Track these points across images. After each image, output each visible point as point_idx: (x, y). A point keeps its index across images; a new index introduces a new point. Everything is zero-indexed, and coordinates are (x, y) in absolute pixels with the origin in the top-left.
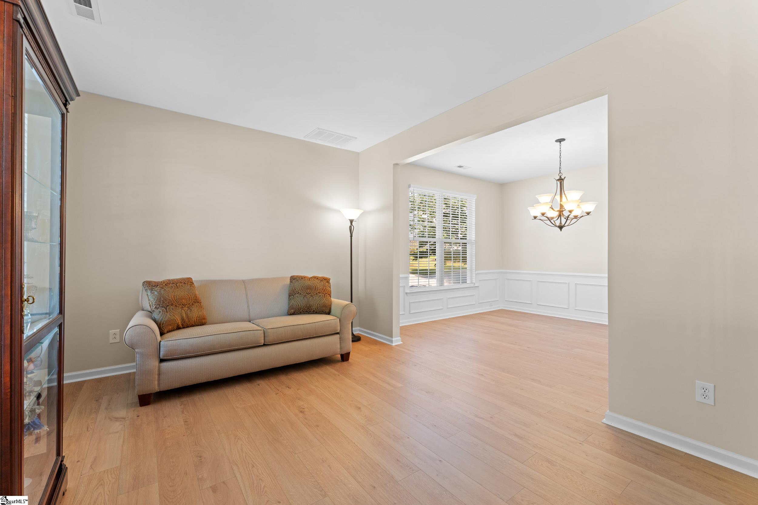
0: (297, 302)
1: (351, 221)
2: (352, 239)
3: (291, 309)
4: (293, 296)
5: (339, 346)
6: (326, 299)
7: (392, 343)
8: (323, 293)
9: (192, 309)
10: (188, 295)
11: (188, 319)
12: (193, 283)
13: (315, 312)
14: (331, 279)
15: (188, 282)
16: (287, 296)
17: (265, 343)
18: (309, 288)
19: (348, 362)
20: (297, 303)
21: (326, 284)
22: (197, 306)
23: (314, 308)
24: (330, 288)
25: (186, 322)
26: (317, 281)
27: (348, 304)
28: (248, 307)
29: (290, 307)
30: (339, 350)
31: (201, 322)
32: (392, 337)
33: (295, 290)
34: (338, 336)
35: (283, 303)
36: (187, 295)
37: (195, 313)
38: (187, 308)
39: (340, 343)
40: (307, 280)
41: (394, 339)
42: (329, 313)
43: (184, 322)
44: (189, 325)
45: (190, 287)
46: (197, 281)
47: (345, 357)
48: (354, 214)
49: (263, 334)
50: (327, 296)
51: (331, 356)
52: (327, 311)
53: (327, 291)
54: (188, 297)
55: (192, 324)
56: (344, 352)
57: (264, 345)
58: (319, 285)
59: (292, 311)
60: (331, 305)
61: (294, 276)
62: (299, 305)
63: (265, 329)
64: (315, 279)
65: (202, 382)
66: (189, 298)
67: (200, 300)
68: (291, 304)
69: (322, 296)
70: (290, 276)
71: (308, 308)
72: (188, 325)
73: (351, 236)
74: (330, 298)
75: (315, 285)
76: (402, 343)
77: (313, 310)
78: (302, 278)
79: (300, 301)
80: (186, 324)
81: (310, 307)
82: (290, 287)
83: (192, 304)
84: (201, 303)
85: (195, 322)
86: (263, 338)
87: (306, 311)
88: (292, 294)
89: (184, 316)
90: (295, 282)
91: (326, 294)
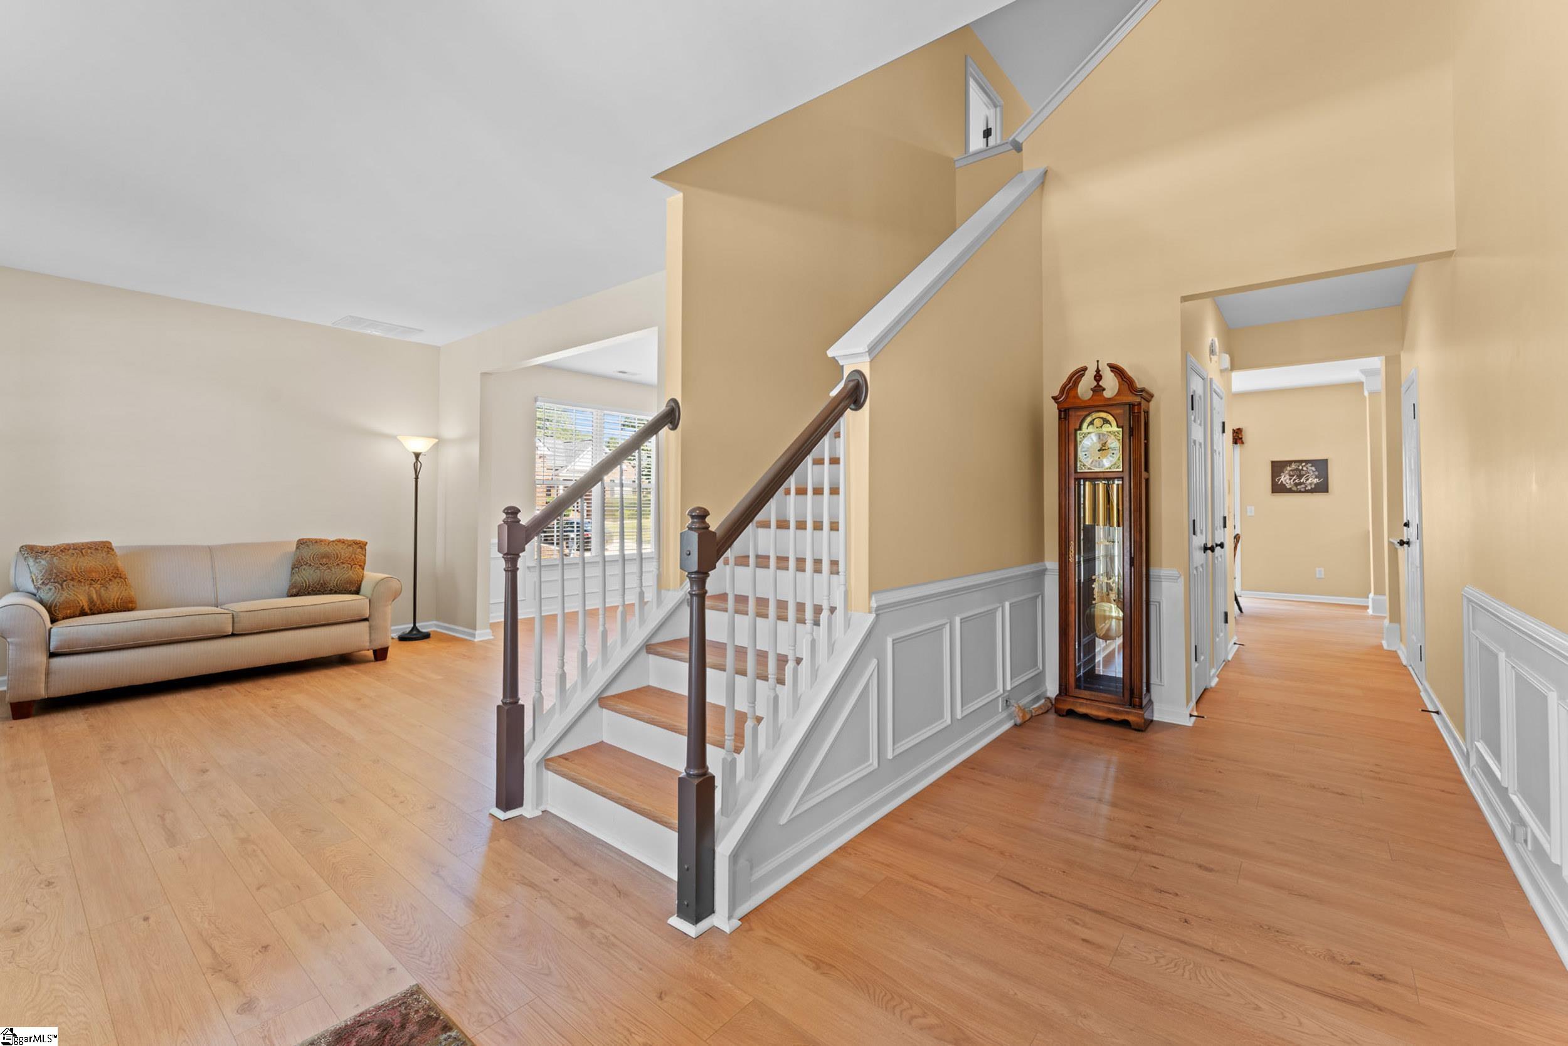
0: (302, 577)
1: (417, 455)
2: (419, 482)
3: (292, 589)
4: (297, 569)
5: (367, 638)
6: (353, 573)
7: (475, 638)
8: (349, 564)
9: (109, 587)
10: (102, 567)
11: (101, 601)
12: (113, 550)
13: (333, 592)
14: (368, 543)
15: (106, 547)
16: (290, 566)
17: (235, 632)
18: (326, 556)
19: (384, 661)
20: (303, 579)
21: (356, 550)
22: (118, 583)
23: (331, 585)
24: (365, 556)
25: (97, 605)
26: (341, 546)
27: (385, 578)
28: (215, 584)
29: (293, 586)
30: (368, 644)
31: (126, 606)
32: (475, 630)
33: (302, 559)
34: (366, 624)
35: (283, 579)
36: (100, 567)
37: (114, 593)
38: (100, 584)
39: (370, 633)
40: (325, 544)
41: (477, 632)
42: (357, 592)
43: (95, 605)
44: (103, 610)
45: (106, 555)
46: (120, 547)
47: (381, 654)
48: (421, 445)
49: (231, 620)
50: (355, 567)
51: (353, 652)
52: (353, 589)
53: (358, 560)
54: (103, 570)
55: (109, 610)
56: (378, 645)
57: (233, 635)
58: (345, 553)
59: (294, 590)
60: (361, 581)
61: (303, 539)
62: (305, 582)
63: (234, 613)
64: (339, 544)
65: (123, 686)
66: (105, 570)
67: (125, 575)
68: (293, 580)
69: (348, 567)
70: (297, 539)
71: (322, 586)
72: (101, 610)
73: (417, 478)
74: (361, 570)
75: (338, 552)
76: (492, 637)
77: (329, 589)
78: (316, 542)
79: (309, 575)
80: (98, 608)
81: (325, 584)
82: (295, 555)
83: (110, 579)
84: (126, 578)
85: (114, 603)
86: (231, 625)
87: (319, 591)
88: (297, 566)
89: (95, 596)
90: (303, 548)
91: (355, 564)
